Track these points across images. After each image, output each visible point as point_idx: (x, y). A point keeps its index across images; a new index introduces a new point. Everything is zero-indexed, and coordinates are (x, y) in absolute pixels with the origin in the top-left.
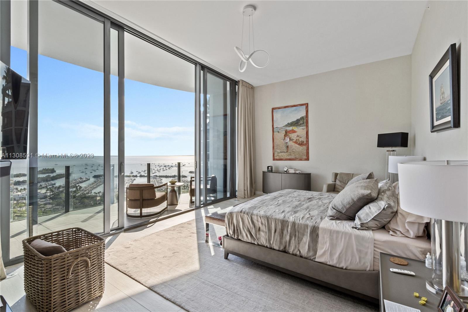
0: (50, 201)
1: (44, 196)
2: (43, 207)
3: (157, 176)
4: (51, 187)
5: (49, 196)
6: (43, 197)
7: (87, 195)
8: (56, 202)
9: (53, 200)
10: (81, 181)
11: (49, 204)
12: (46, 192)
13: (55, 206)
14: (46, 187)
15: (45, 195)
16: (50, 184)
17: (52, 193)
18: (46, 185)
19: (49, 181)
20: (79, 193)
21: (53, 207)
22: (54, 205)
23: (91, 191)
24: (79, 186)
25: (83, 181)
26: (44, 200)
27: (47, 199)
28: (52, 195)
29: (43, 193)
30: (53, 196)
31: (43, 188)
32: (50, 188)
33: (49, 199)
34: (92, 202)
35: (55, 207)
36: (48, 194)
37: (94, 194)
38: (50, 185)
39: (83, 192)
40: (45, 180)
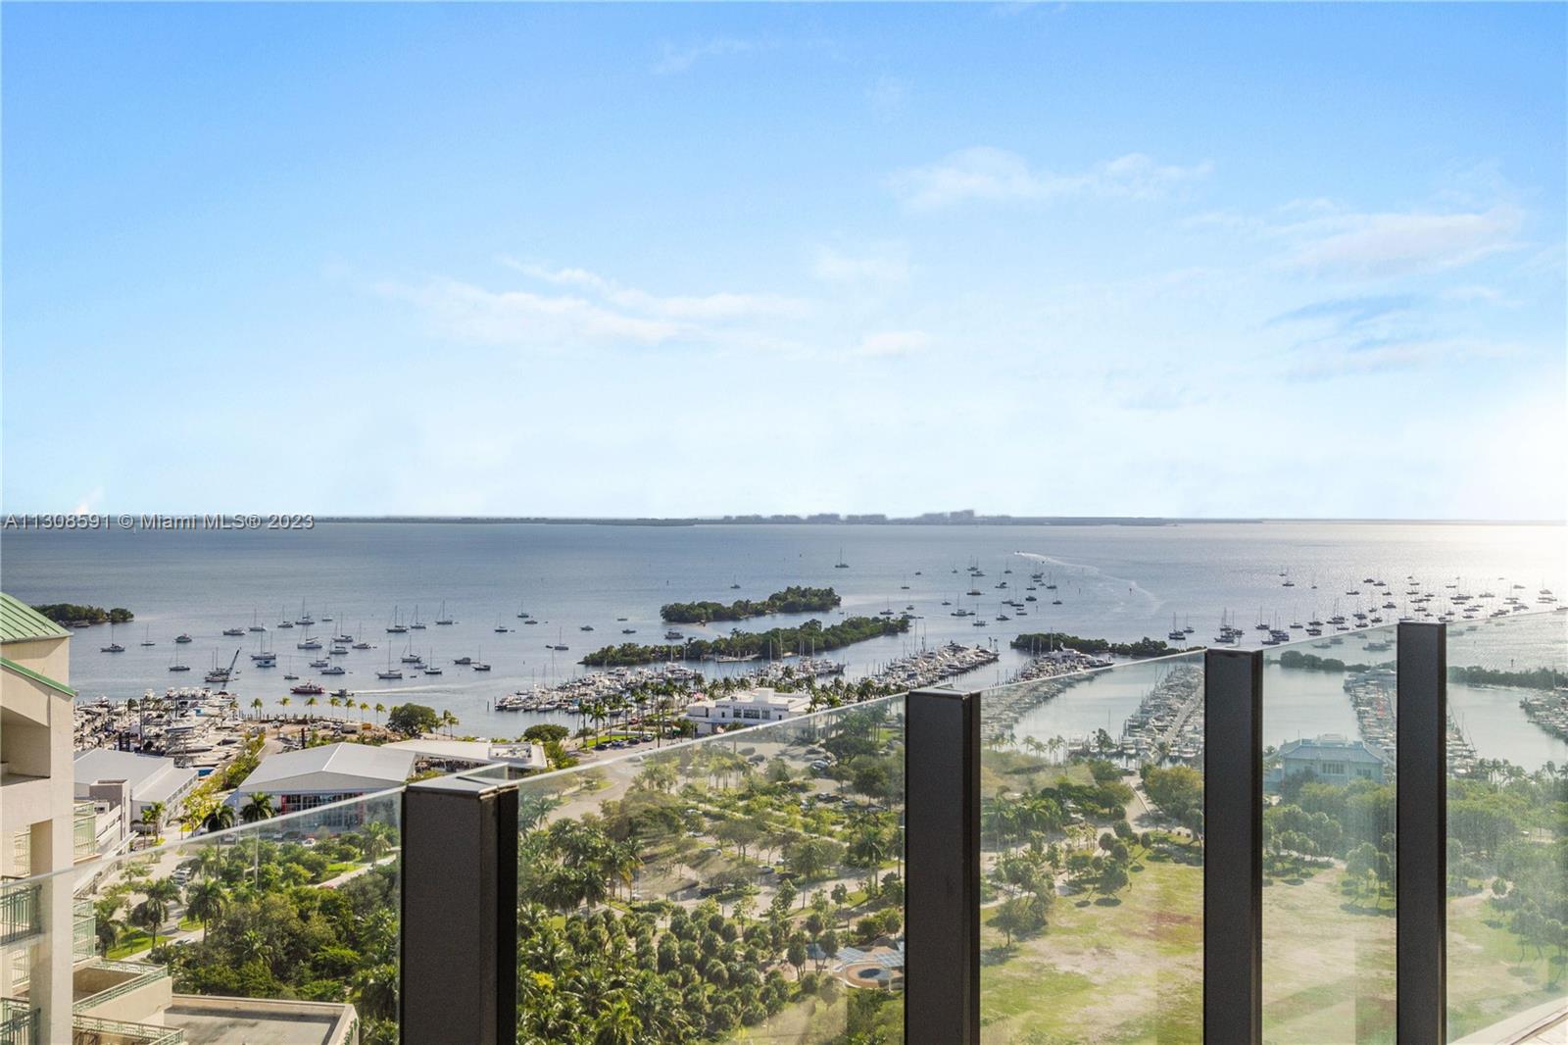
1: (805, 731)
2: (804, 789)
4: (829, 682)
5: (824, 733)
6: (799, 734)
8: (856, 767)
9: (839, 756)
10: (957, 663)
11: (827, 773)
12: (809, 712)
13: (848, 790)
15: (808, 726)
16: (820, 669)
17: (834, 720)
18: (805, 670)
19: (819, 650)
21: (841, 790)
22: (846, 783)
23: (1010, 727)
25: (965, 666)
26: (802, 750)
27: (816, 746)
28: (837, 726)
29: (800, 716)
30: (841, 732)
31: (798, 685)
32: (824, 689)
33: (822, 746)
35: (850, 797)
36: (821, 722)
37: (1024, 749)
38: (820, 675)
40: (802, 647)
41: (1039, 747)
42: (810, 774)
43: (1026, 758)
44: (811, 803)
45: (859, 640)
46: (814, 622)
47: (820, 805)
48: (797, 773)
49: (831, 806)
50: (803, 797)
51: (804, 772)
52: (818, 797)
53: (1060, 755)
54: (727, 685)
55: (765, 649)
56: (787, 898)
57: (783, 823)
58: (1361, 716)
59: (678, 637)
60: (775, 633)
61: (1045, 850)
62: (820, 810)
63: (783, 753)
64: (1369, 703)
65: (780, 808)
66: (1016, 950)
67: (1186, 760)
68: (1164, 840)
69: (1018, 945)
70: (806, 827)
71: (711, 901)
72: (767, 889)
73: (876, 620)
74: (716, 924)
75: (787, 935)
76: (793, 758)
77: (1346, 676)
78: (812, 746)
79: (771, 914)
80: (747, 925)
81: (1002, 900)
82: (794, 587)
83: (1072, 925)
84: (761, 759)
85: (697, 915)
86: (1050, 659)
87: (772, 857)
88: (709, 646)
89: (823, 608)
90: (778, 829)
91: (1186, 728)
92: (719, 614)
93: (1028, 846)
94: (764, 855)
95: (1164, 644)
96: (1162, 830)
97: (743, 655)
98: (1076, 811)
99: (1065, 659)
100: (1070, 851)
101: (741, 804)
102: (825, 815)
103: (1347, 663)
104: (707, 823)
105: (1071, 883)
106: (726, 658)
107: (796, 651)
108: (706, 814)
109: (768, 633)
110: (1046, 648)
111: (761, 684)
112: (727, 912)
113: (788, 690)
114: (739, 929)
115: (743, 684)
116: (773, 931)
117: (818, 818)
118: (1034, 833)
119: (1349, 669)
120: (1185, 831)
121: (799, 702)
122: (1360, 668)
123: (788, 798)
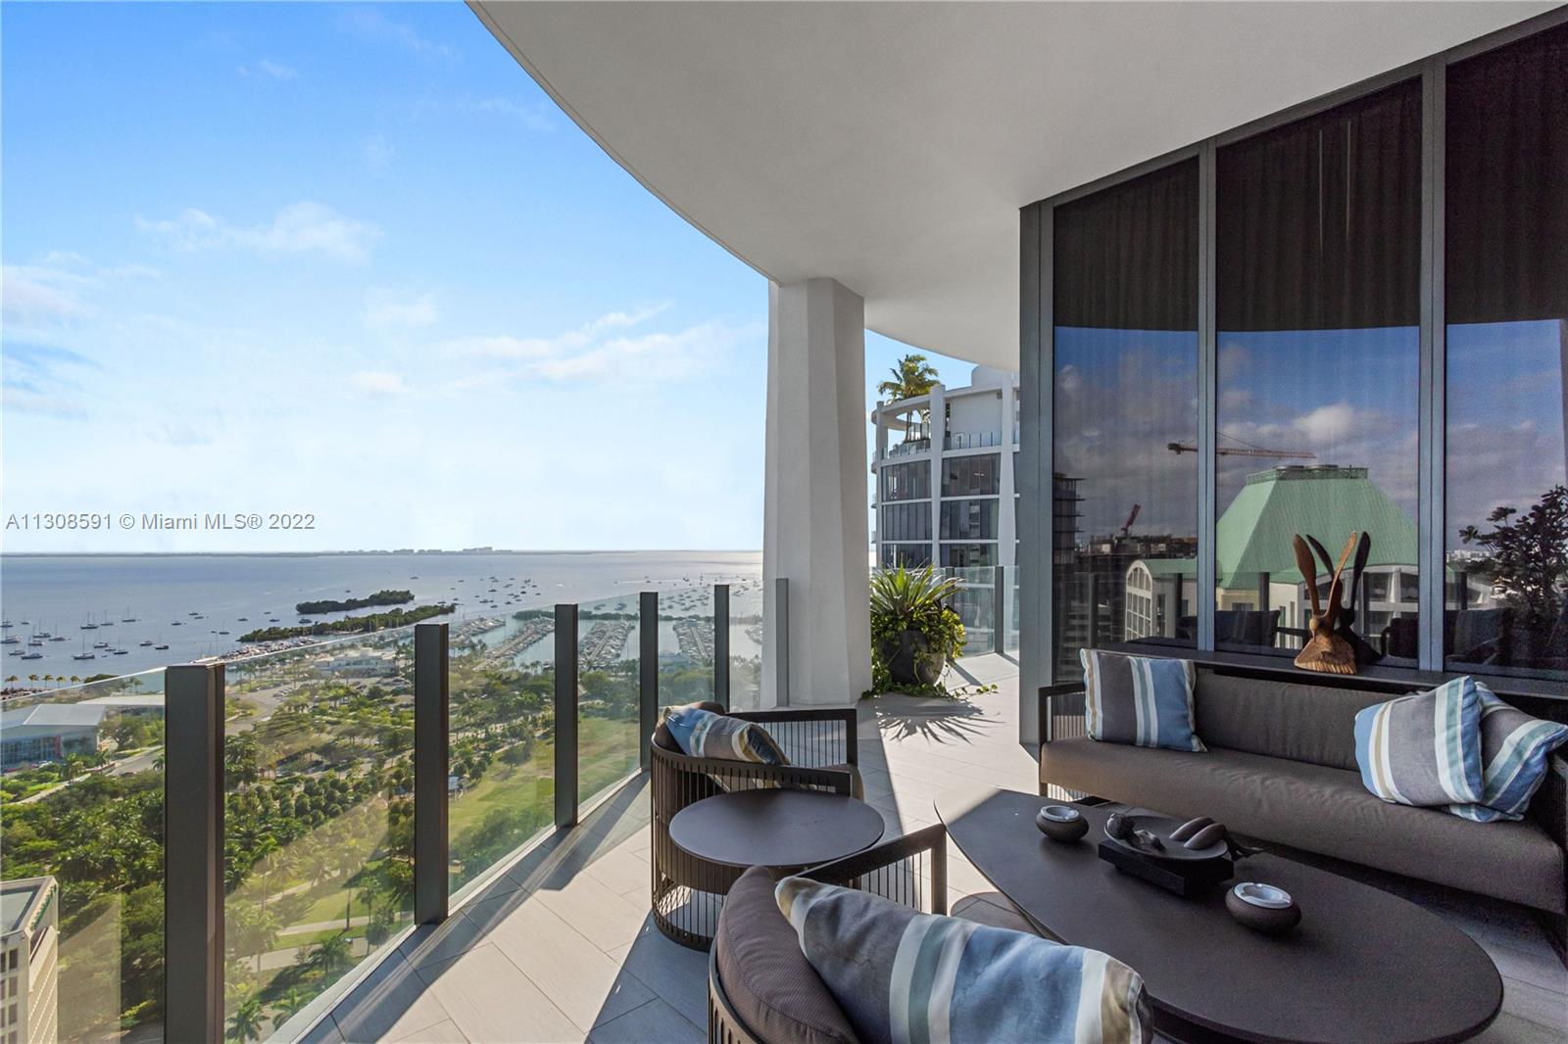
0: (406, 683)
1: (392, 670)
2: (392, 701)
3: (697, 618)
4: (407, 642)
5: (403, 670)
6: (388, 671)
7: (503, 670)
9: (414, 682)
10: (483, 627)
11: (406, 692)
12: (395, 659)
14: (395, 642)
15: (393, 666)
16: (402, 635)
17: (410, 662)
18: (392, 636)
19: (401, 625)
20: (480, 663)
23: (512, 659)
24: (480, 641)
25: (488, 628)
26: (390, 680)
27: (399, 678)
28: (412, 665)
29: (389, 661)
31: (388, 644)
32: (404, 645)
33: (403, 677)
34: (517, 693)
36: (401, 664)
37: (520, 670)
38: (402, 638)
39: (489, 660)
40: (390, 623)
41: (527, 667)
42: (396, 693)
43: (521, 673)
44: (396, 709)
46: (398, 609)
47: (402, 709)
48: (387, 693)
49: (408, 709)
50: (392, 707)
51: (392, 692)
52: (401, 706)
53: (539, 671)
54: (342, 648)
55: (367, 625)
56: (381, 762)
57: (380, 721)
58: (680, 640)
59: (309, 621)
60: (374, 616)
61: (530, 719)
62: (402, 712)
63: (379, 682)
64: (684, 634)
65: (376, 714)
66: (515, 771)
67: (602, 668)
68: (591, 707)
69: (516, 768)
70: (393, 723)
71: (332, 772)
72: (368, 759)
73: (436, 606)
74: (335, 784)
75: (381, 783)
76: (386, 684)
77: (674, 622)
78: (396, 678)
79: (371, 773)
80: (355, 782)
81: (506, 748)
82: (385, 590)
83: (545, 755)
84: (365, 687)
85: (322, 781)
86: (532, 623)
87: (372, 742)
88: (330, 626)
89: (404, 601)
90: (376, 726)
91: (603, 652)
92: (335, 607)
93: (522, 718)
94: (367, 741)
95: (590, 612)
96: (590, 702)
97: (352, 630)
98: (547, 698)
99: (541, 622)
100: (544, 717)
101: (351, 714)
102: (405, 715)
103: (674, 617)
104: (329, 728)
105: (543, 734)
106: (341, 632)
107: (387, 626)
108: (328, 722)
109: (368, 617)
110: (531, 618)
111: (365, 646)
112: (342, 777)
113: (382, 647)
114: (350, 784)
115: (353, 646)
116: (373, 783)
117: (400, 717)
118: (525, 711)
119: (676, 619)
120: (601, 702)
121: (389, 654)
122: (680, 619)
123: (382, 708)
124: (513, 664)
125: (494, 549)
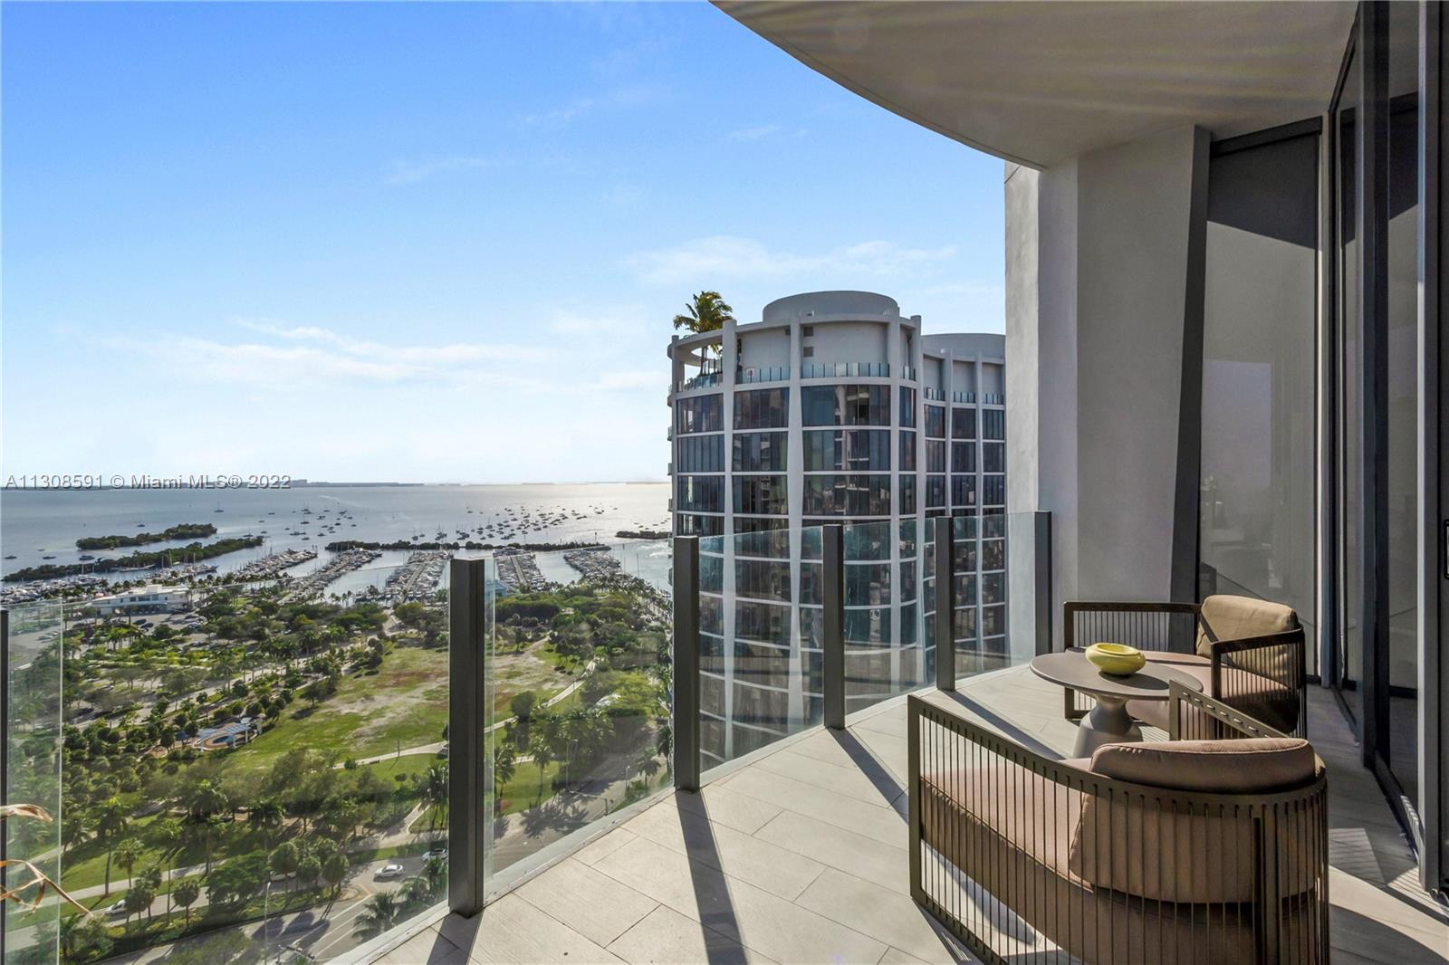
0: (200, 620)
1: (184, 605)
2: (182, 641)
3: (517, 546)
4: (204, 578)
5: (198, 605)
6: (180, 607)
7: (310, 603)
8: (220, 624)
9: (209, 618)
10: (292, 560)
11: (200, 630)
12: (188, 593)
13: (215, 638)
14: (190, 578)
15: (186, 601)
16: (199, 570)
17: (206, 596)
18: (188, 571)
19: (199, 559)
20: (285, 595)
21: (209, 639)
22: (212, 634)
23: (322, 589)
24: (285, 575)
25: (296, 561)
26: (181, 617)
27: (192, 614)
28: (207, 600)
29: (181, 596)
30: (210, 603)
31: (182, 580)
32: (200, 581)
33: (196, 613)
34: (325, 626)
35: (214, 642)
36: (196, 598)
37: (330, 601)
38: (199, 573)
39: (297, 592)
40: (186, 558)
41: (338, 599)
42: (187, 632)
43: (331, 605)
44: (186, 649)
45: (228, 552)
46: (196, 543)
47: (192, 649)
48: (176, 633)
49: (201, 649)
50: (180, 646)
51: (182, 631)
52: (192, 645)
53: (351, 601)
54: (127, 585)
55: (159, 561)
56: (163, 707)
57: (165, 663)
58: (500, 568)
59: (90, 558)
60: (167, 552)
61: (337, 651)
62: (193, 652)
63: (168, 620)
64: (504, 562)
65: (163, 655)
66: (317, 707)
67: (418, 598)
68: (403, 637)
69: (319, 704)
70: (181, 663)
71: (102, 720)
72: (150, 704)
73: (240, 540)
74: (104, 734)
75: (160, 729)
76: (176, 623)
77: (494, 551)
78: (189, 614)
79: (150, 719)
80: (130, 730)
81: (310, 683)
82: (183, 524)
83: (352, 688)
84: (151, 625)
85: (87, 731)
86: (347, 554)
87: (155, 685)
88: (116, 562)
89: (205, 535)
90: (159, 668)
91: (419, 580)
92: (124, 542)
93: (328, 652)
94: (148, 684)
95: (409, 543)
96: (403, 632)
97: (142, 566)
98: (357, 630)
99: (356, 553)
100: (352, 649)
101: (132, 656)
102: (195, 654)
103: (494, 546)
104: (103, 672)
105: (352, 667)
106: (128, 569)
107: (182, 561)
108: (103, 666)
109: (162, 552)
110: (345, 549)
111: (154, 582)
112: (114, 725)
113: (174, 584)
114: (123, 733)
115: (140, 584)
116: (149, 730)
117: (190, 657)
118: (332, 644)
119: (495, 548)
120: (414, 631)
121: (182, 588)
122: (500, 547)
123: (170, 648)
124: (322, 595)
125: (308, 482)
